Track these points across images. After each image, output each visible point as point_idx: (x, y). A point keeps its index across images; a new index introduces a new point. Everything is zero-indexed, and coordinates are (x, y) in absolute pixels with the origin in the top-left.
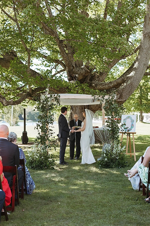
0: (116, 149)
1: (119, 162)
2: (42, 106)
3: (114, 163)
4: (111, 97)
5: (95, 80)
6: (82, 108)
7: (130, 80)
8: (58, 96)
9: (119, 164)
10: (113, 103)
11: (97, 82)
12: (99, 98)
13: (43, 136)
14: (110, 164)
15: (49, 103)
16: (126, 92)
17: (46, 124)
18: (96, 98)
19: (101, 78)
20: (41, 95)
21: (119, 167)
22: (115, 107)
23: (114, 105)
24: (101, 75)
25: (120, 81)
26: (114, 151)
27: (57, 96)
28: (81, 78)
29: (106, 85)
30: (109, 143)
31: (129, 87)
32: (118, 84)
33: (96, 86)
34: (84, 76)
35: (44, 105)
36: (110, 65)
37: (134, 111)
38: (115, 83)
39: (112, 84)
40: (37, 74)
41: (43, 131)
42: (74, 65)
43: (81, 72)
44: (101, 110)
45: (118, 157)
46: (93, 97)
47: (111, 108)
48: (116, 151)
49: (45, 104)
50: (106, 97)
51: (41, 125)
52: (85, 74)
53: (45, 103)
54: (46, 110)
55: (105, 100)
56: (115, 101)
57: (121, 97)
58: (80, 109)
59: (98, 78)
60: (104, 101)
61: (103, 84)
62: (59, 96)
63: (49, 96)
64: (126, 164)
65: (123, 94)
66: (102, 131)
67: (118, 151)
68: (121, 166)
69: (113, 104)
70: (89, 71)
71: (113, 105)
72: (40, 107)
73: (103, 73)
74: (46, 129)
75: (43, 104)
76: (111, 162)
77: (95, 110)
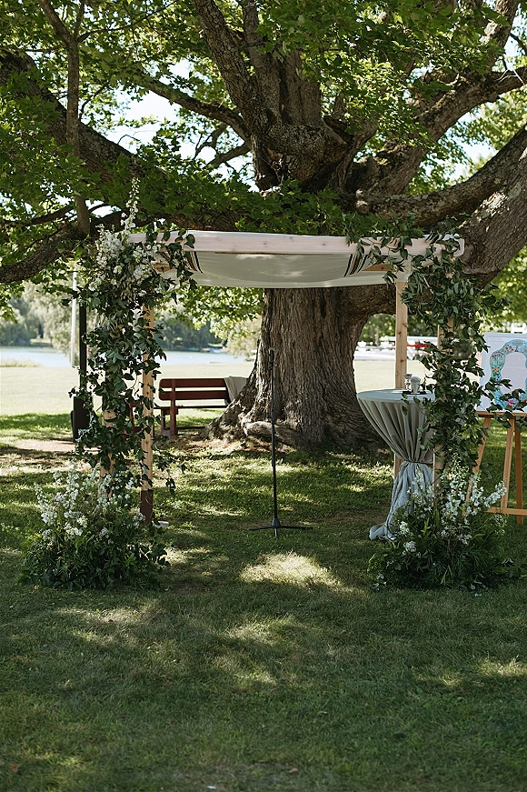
0: (458, 498)
1: (473, 562)
2: (105, 288)
3: (447, 562)
4: (439, 247)
5: (370, 186)
6: (314, 302)
7: (519, 184)
8: (184, 236)
9: (470, 571)
10: (450, 276)
11: (377, 193)
12: (384, 251)
13: (110, 428)
14: (426, 571)
15: (139, 273)
16: (501, 234)
17: (124, 372)
18: (367, 249)
19: (394, 181)
20: (102, 232)
21: (473, 587)
22: (459, 296)
23: (456, 286)
24: (393, 166)
25: (472, 190)
26: (451, 509)
27: (181, 238)
28: (308, 172)
29: (412, 205)
30: (422, 459)
31: (514, 214)
32: (463, 205)
33: (371, 210)
34: (320, 162)
35: (114, 282)
36: (433, 125)
37: (510, 320)
38: (454, 199)
39: (441, 203)
40: (122, 154)
41: (111, 407)
42: (273, 110)
43: (305, 145)
44: (392, 311)
45: (469, 536)
46: (354, 246)
47: (440, 297)
48: (457, 505)
49: (118, 277)
50: (418, 246)
51: (101, 380)
52: (325, 153)
53: (118, 269)
54: (121, 304)
55: (410, 258)
56: (459, 266)
57: (477, 254)
58: (302, 304)
59: (380, 178)
60: (408, 263)
61: (401, 204)
62: (191, 240)
63: (140, 236)
64: (503, 570)
65: (489, 245)
66: (392, 405)
67: (469, 509)
68: (480, 579)
69: (449, 280)
70: (340, 141)
71: (451, 286)
72: (93, 290)
73: (404, 161)
74: (124, 393)
75: (111, 274)
76: (435, 560)
77: (364, 312)
